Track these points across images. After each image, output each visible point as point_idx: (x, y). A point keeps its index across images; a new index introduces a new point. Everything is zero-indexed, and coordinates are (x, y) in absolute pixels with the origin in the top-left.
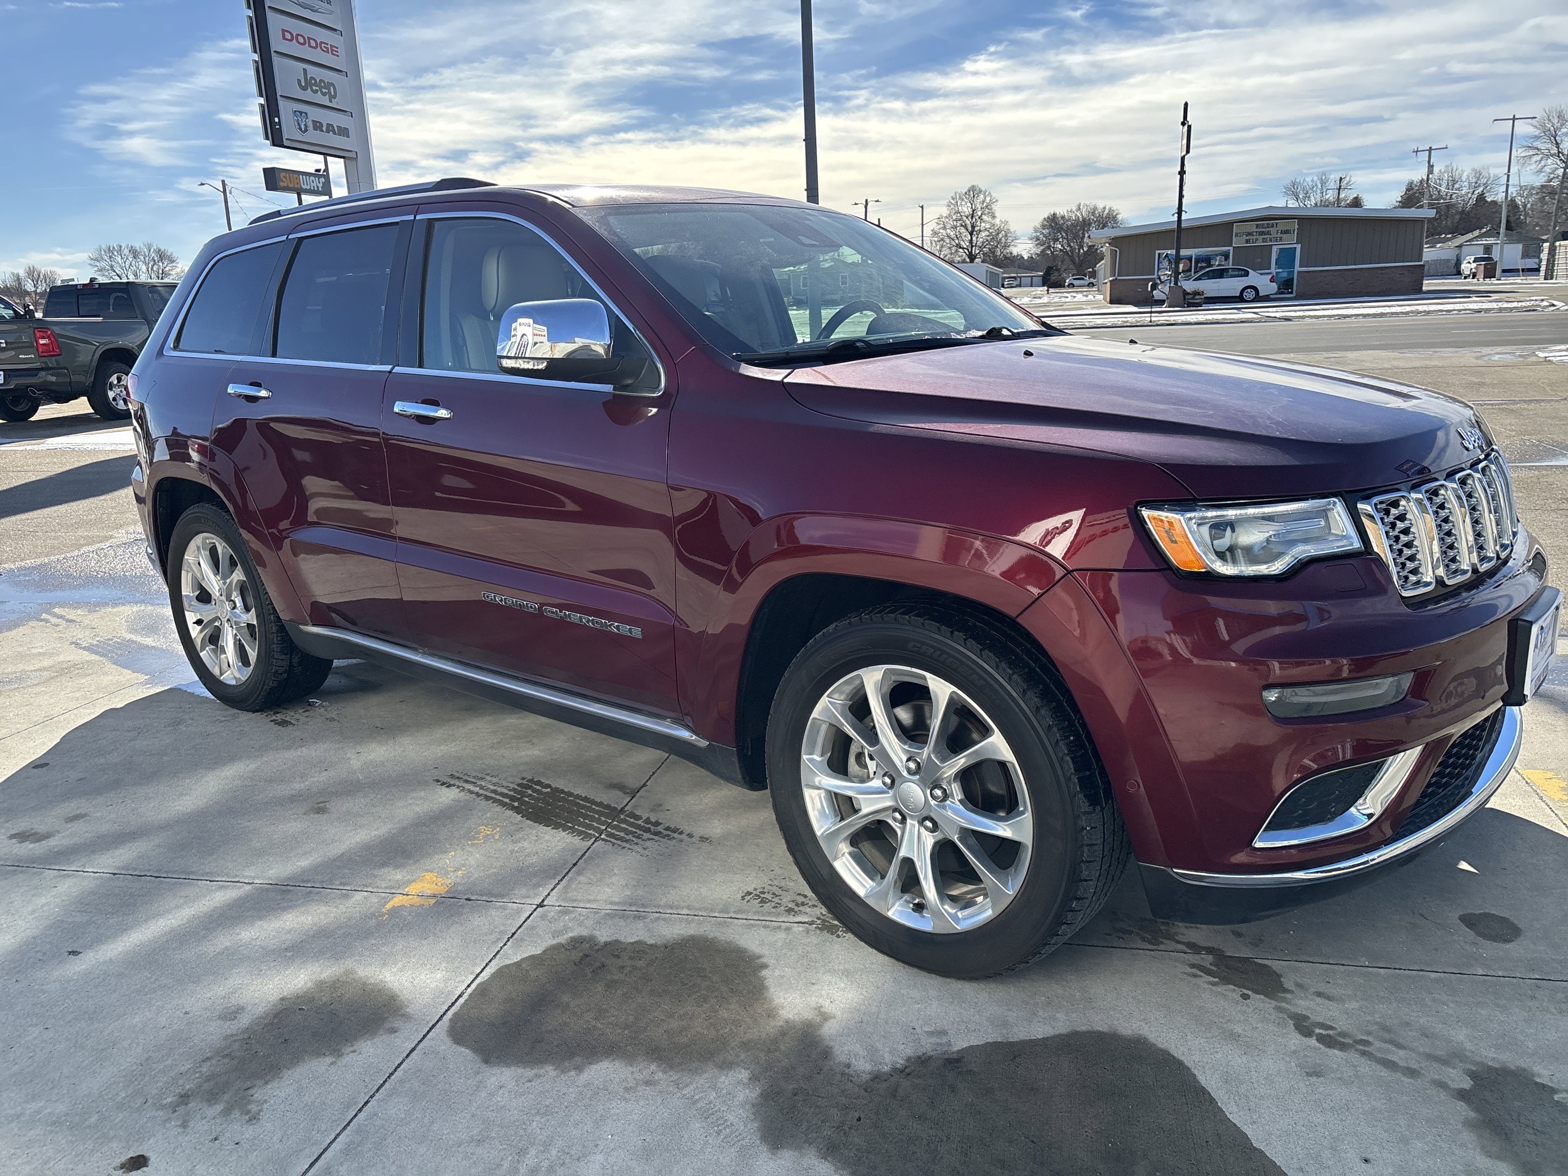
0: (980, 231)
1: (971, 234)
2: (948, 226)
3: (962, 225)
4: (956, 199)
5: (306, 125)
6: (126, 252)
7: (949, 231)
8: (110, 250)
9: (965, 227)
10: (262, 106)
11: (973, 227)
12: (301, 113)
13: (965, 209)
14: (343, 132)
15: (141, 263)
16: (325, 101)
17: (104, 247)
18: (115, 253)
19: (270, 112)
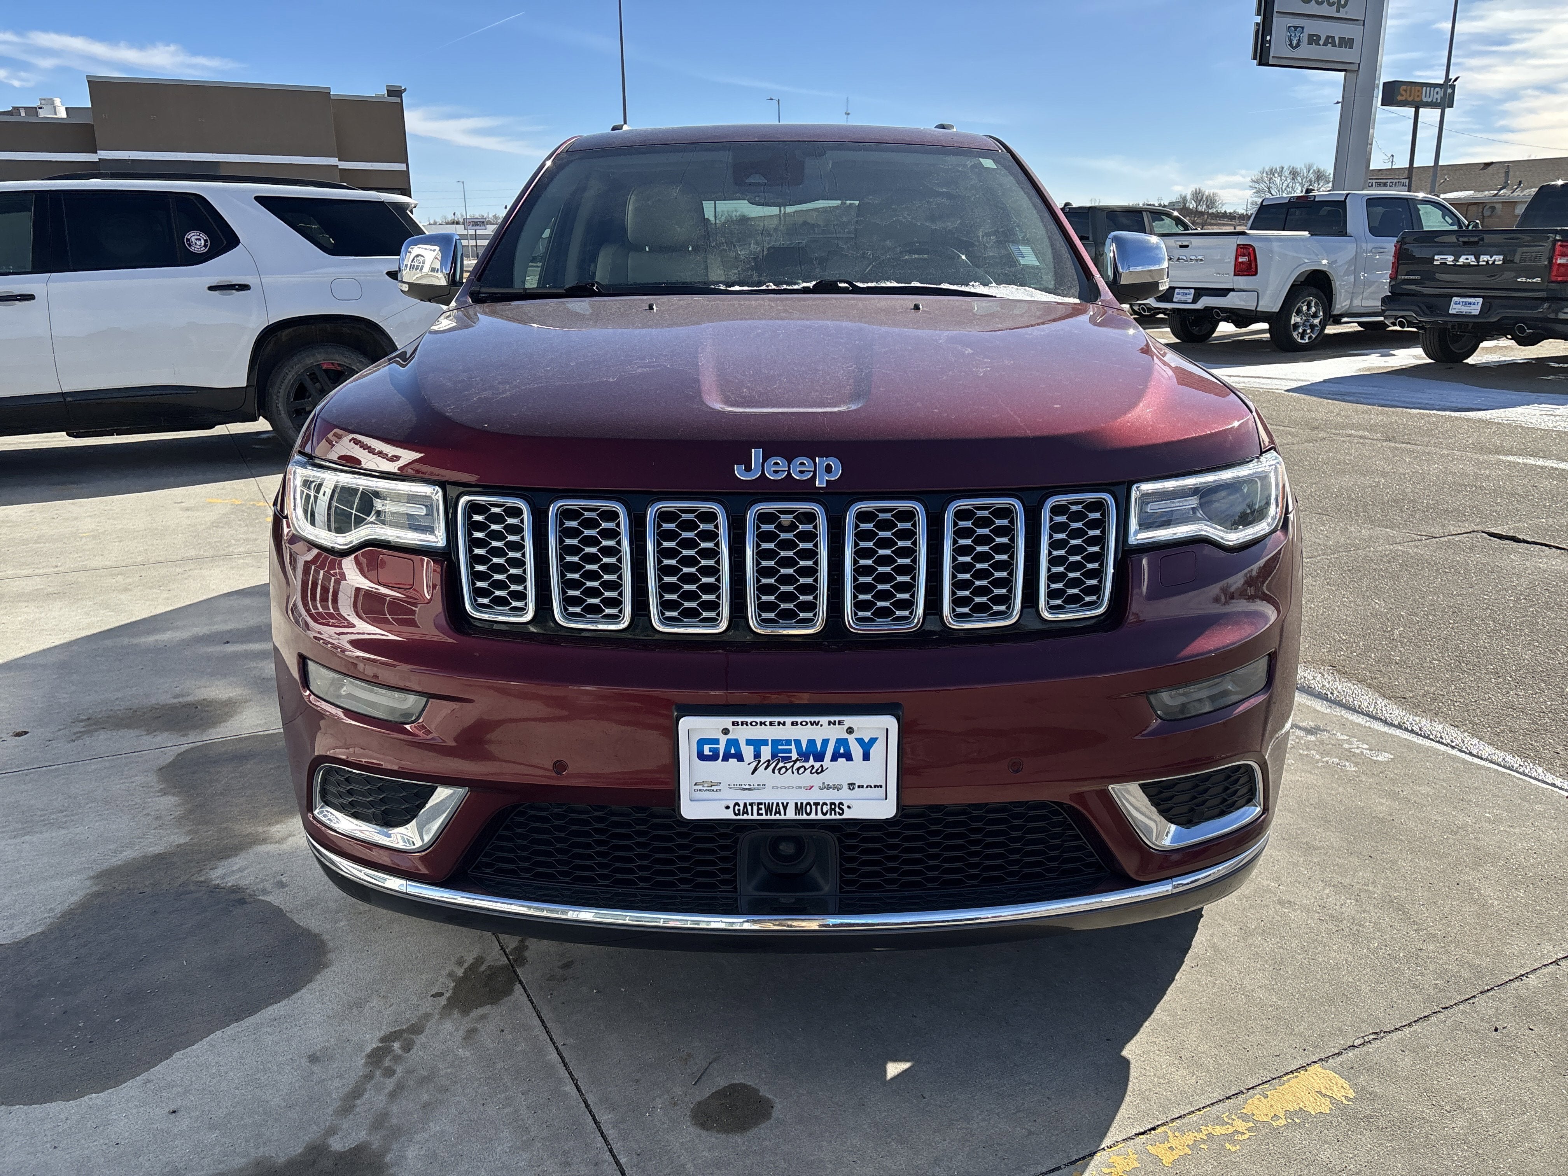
5: (1299, 41)
6: (1286, 173)
8: (1272, 172)
10: (1258, 24)
12: (1296, 28)
14: (1347, 43)
15: (1298, 184)
16: (1331, 11)
17: (1267, 169)
18: (1276, 175)
19: (1264, 31)
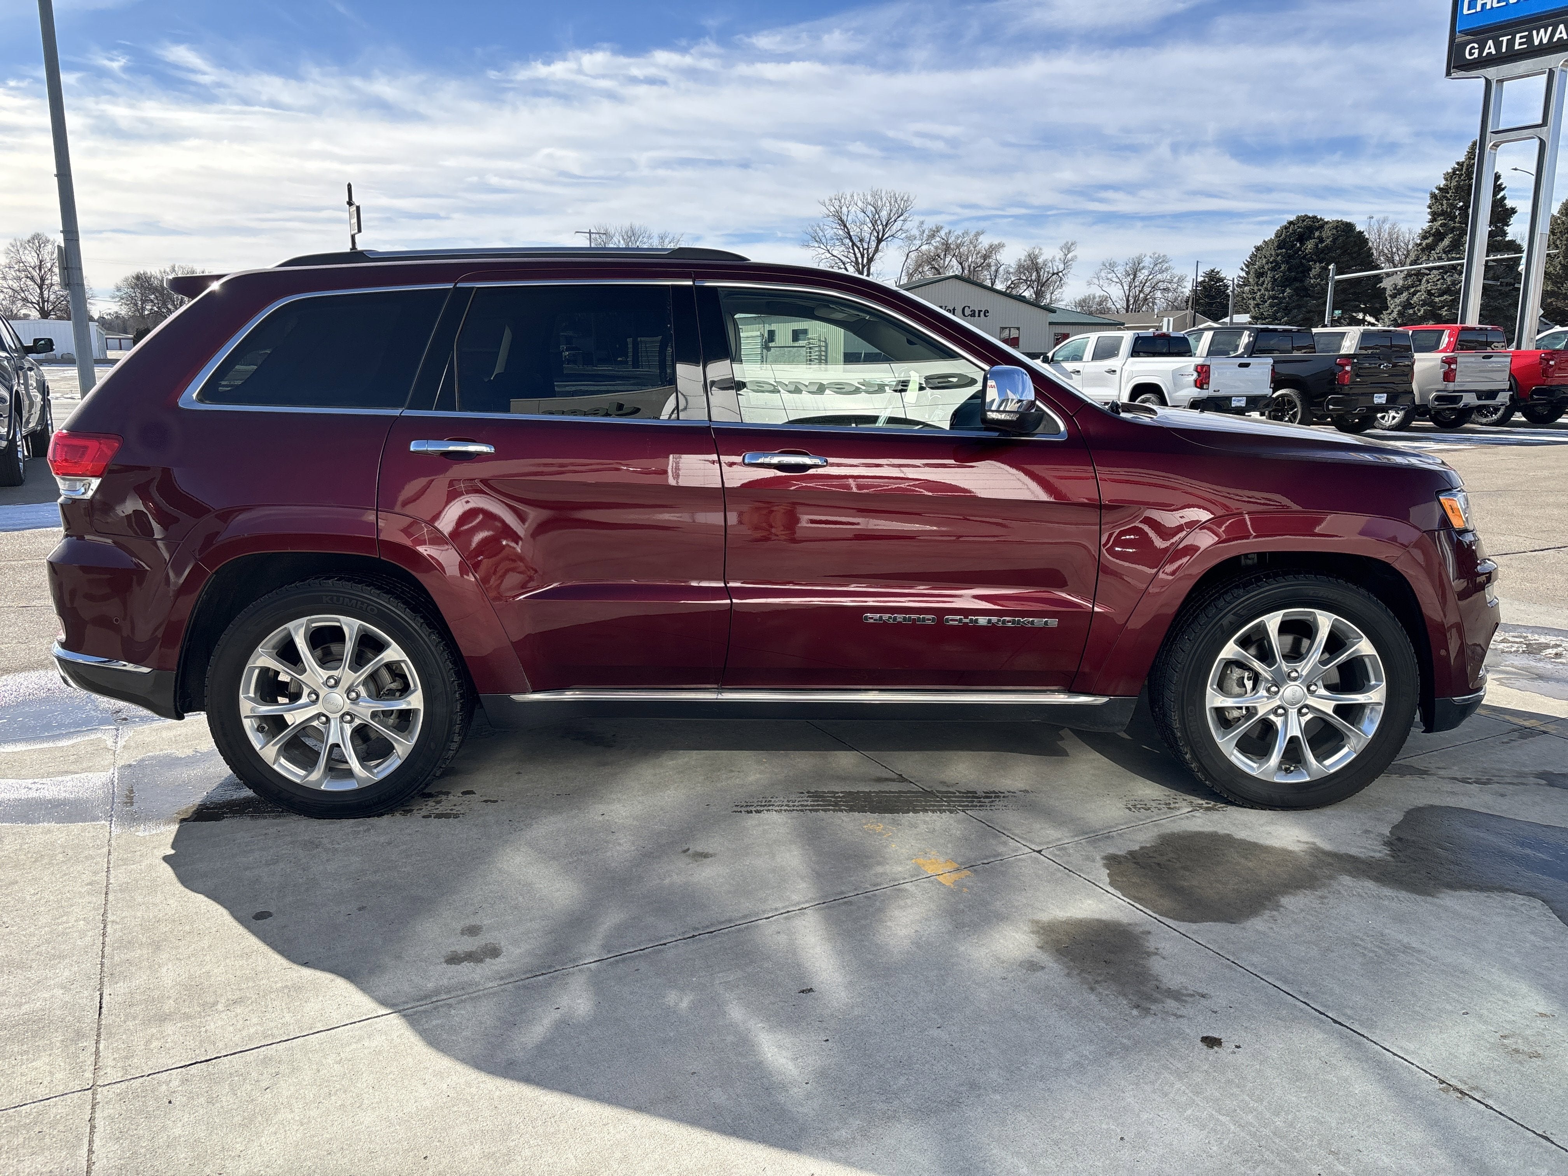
0: (52, 285)
1: (41, 288)
2: (9, 276)
3: (28, 277)
4: (16, 248)
7: (10, 283)
9: (32, 279)
11: (43, 279)
13: (29, 259)
